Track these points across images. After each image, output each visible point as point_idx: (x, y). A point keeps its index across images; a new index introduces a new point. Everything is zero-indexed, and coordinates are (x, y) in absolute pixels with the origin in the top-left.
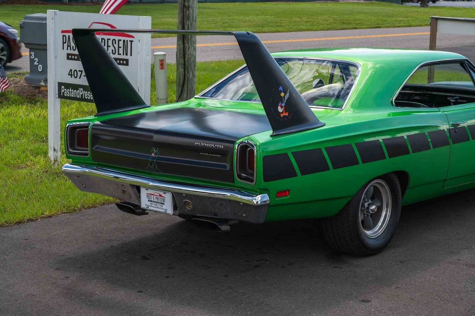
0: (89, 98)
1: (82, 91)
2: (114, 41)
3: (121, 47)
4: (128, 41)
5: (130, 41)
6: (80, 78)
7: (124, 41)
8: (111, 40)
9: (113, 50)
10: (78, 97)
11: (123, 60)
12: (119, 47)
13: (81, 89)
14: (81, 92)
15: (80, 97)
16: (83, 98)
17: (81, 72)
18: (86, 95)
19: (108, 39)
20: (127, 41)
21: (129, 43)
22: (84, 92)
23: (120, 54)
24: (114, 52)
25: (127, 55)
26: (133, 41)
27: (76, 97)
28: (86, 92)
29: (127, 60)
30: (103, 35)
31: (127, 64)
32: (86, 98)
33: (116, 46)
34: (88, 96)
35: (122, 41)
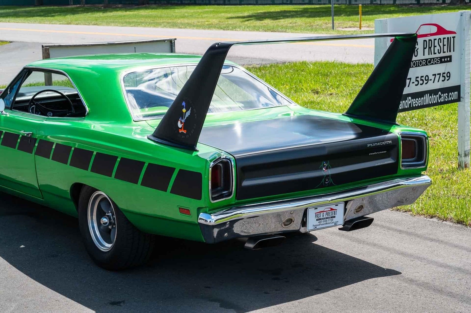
0: (417, 105)
1: (410, 99)
2: (440, 40)
3: (445, 45)
4: (452, 38)
5: (453, 37)
6: (408, 86)
7: (448, 38)
8: (437, 39)
9: (438, 50)
10: (406, 107)
11: (447, 57)
12: (444, 45)
13: (410, 98)
14: (410, 101)
15: (408, 107)
16: (411, 106)
17: (409, 80)
18: (414, 103)
19: (435, 40)
20: (450, 37)
21: (452, 39)
22: (412, 100)
23: (445, 52)
24: (439, 52)
25: (450, 51)
26: (455, 37)
27: (404, 108)
28: (414, 100)
29: (450, 57)
30: (430, 36)
31: (450, 61)
32: (414, 106)
33: (441, 44)
34: (416, 103)
35: (446, 38)
